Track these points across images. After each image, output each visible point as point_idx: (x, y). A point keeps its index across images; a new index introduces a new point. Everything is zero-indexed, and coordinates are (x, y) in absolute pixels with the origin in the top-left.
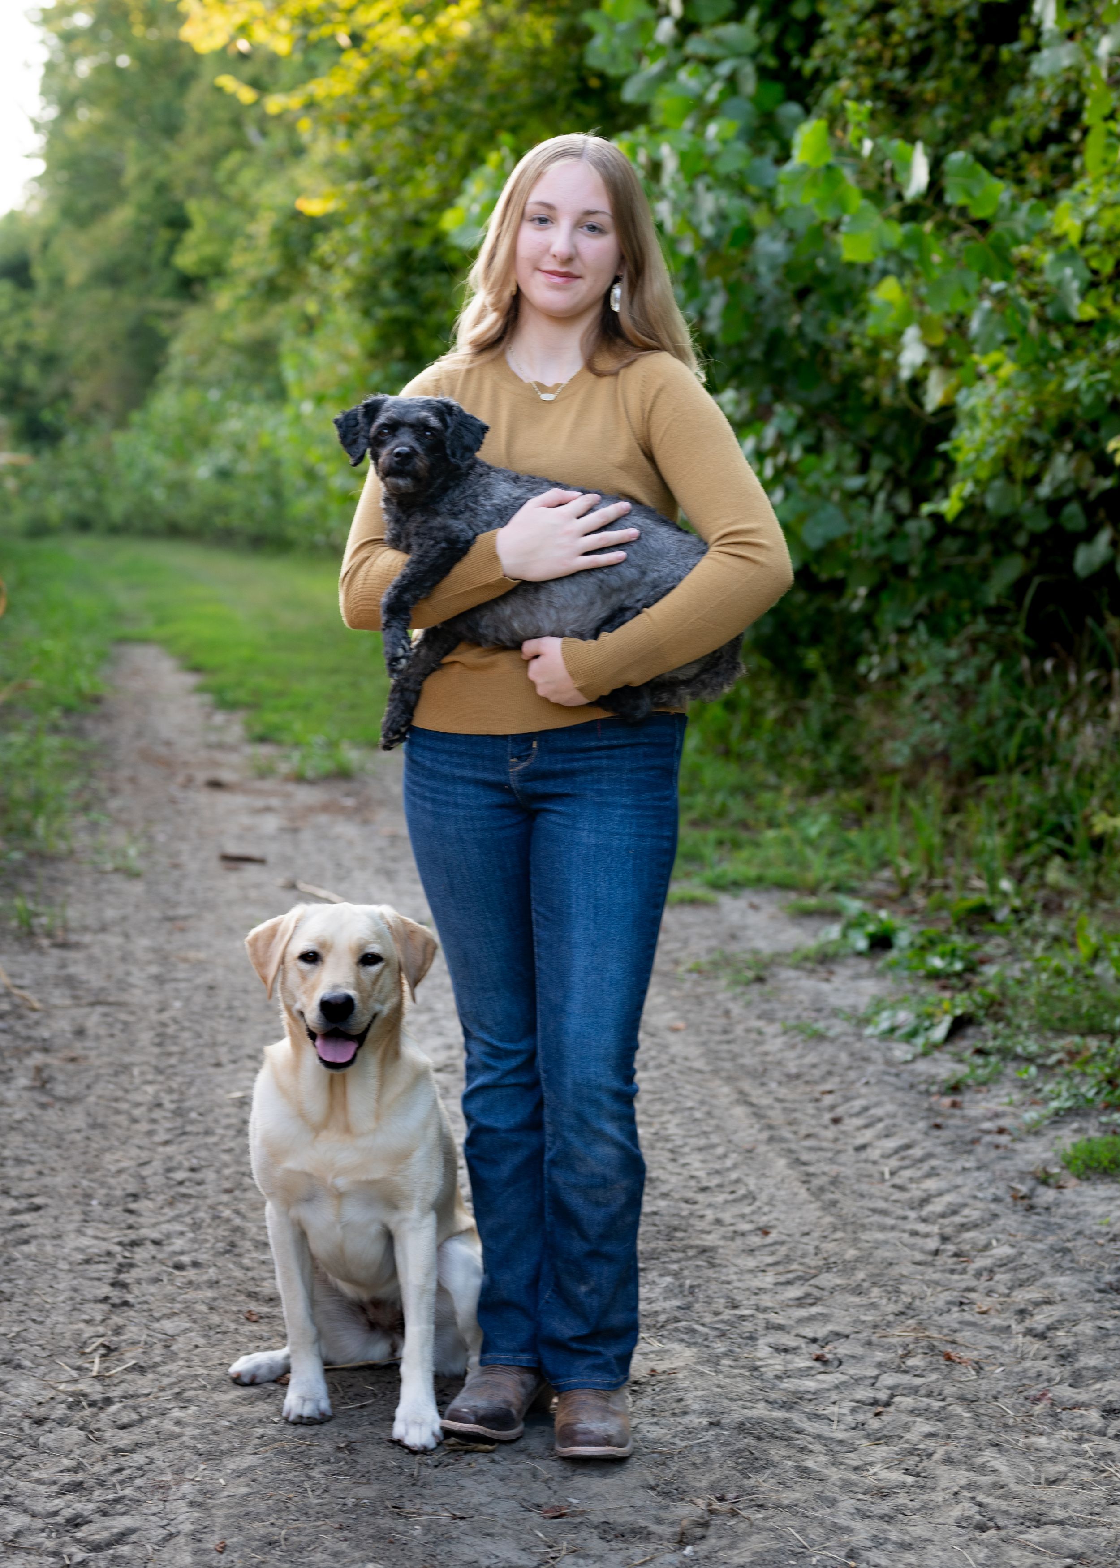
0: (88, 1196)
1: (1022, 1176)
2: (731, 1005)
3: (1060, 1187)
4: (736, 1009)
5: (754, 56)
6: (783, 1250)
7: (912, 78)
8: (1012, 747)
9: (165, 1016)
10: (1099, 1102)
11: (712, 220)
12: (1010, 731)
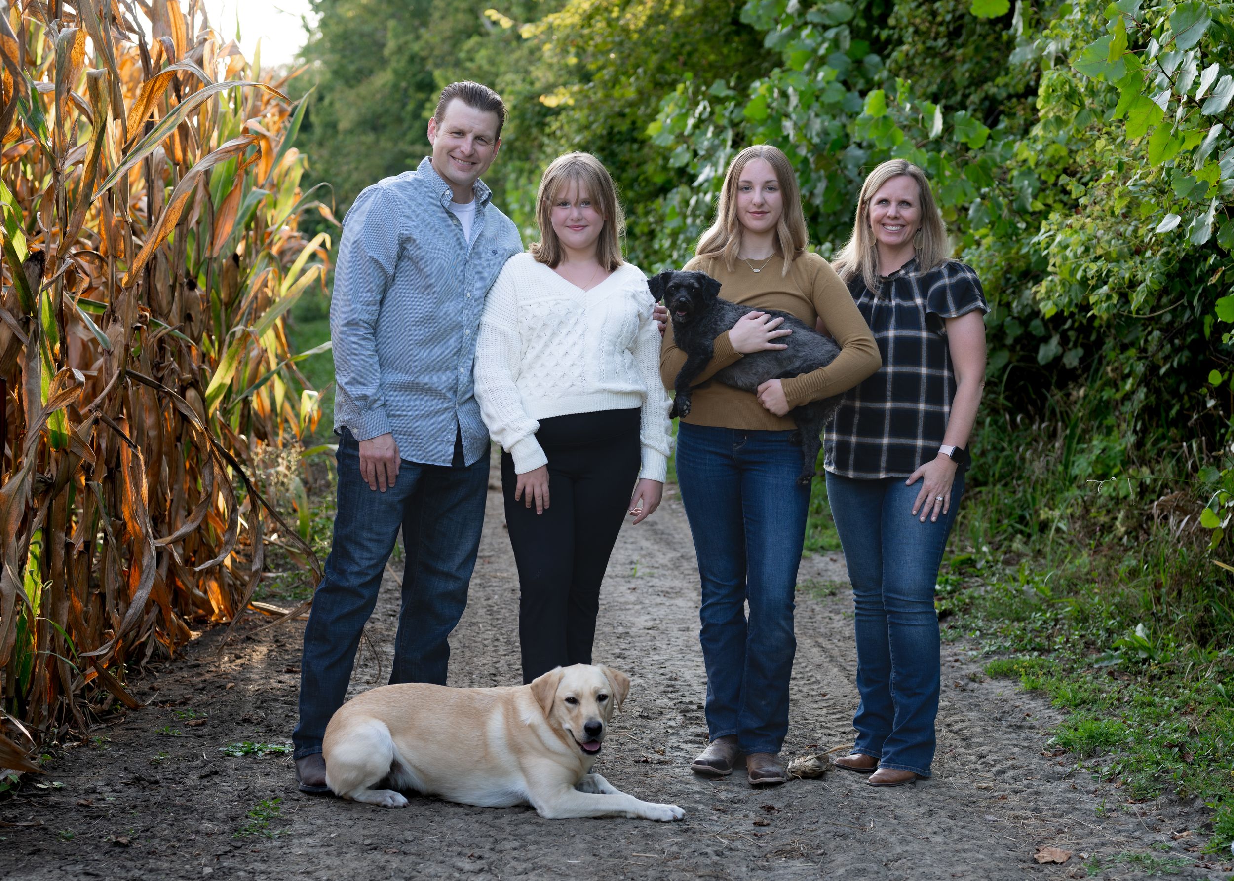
0: (471, 674)
1: (962, 678)
2: (815, 607)
3: (981, 682)
4: (818, 608)
5: (850, 24)
6: (831, 702)
7: (950, 45)
8: (997, 468)
9: (490, 602)
10: (1012, 649)
11: (818, 135)
12: (996, 459)
